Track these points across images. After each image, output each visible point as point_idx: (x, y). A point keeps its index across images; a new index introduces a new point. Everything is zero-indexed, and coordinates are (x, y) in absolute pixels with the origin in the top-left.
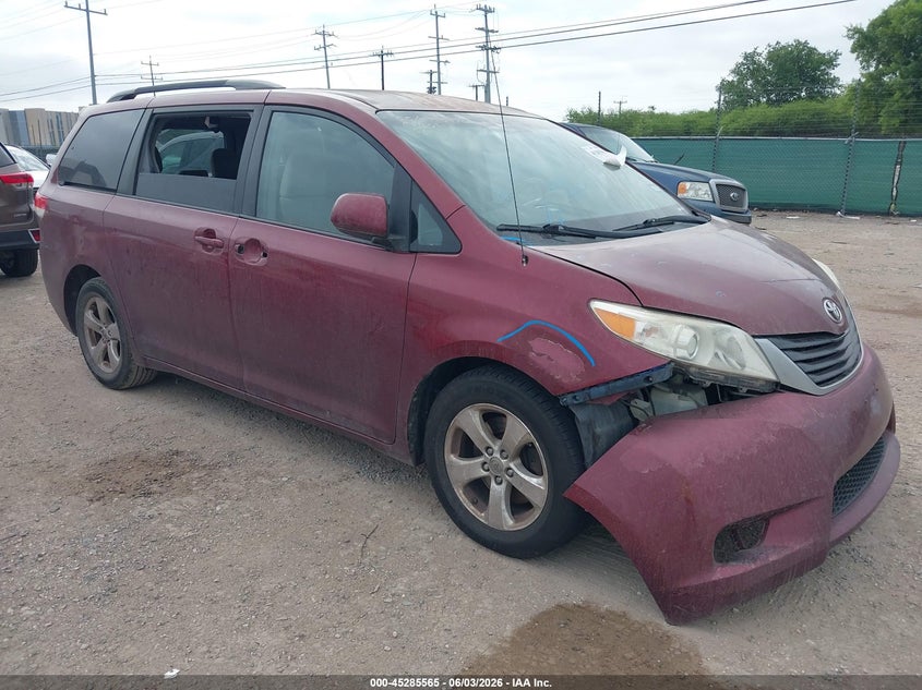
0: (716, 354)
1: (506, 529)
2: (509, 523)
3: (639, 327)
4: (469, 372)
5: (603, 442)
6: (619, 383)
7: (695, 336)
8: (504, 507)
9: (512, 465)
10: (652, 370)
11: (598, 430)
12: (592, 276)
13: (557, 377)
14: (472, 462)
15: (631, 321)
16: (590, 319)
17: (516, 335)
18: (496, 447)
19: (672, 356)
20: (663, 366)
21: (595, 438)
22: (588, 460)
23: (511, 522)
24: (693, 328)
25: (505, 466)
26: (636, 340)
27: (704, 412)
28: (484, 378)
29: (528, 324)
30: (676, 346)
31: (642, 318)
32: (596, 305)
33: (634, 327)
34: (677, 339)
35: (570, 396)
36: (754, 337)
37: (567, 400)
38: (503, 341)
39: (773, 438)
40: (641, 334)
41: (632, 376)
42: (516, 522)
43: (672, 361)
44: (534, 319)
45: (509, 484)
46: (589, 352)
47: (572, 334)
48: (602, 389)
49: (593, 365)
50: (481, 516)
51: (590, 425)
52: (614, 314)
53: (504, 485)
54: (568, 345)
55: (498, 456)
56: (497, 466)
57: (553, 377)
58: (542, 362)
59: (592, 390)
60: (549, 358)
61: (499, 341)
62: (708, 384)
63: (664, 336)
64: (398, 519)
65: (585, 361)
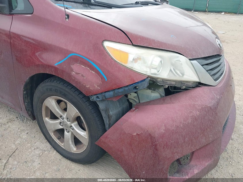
0: (171, 70)
1: (72, 152)
2: (74, 149)
3: (131, 58)
4: (47, 80)
5: (114, 118)
6: (120, 90)
7: (161, 62)
8: (71, 143)
9: (73, 125)
10: (138, 83)
11: (111, 113)
12: (104, 26)
13: (87, 87)
14: (55, 122)
15: (126, 54)
16: (103, 53)
17: (64, 62)
18: (65, 116)
19: (149, 74)
20: (144, 80)
21: (109, 117)
22: (107, 126)
23: (75, 149)
24: (160, 57)
25: (69, 125)
26: (129, 65)
27: (164, 100)
28: (53, 84)
29: (70, 56)
30: (151, 67)
31: (132, 52)
32: (107, 44)
33: (127, 58)
34: (151, 63)
35: (95, 96)
36: (190, 60)
37: (94, 98)
38: (58, 65)
39: (198, 113)
40: (132, 62)
41: (127, 86)
42: (77, 149)
43: (149, 77)
44: (73, 52)
45: (72, 133)
46: (103, 72)
47: (94, 62)
48: (111, 93)
49: (106, 80)
50: (62, 145)
51: (107, 110)
52: (117, 50)
53: (70, 133)
54: (92, 68)
55: (66, 121)
56: (66, 125)
57: (85, 87)
58: (79, 78)
59: (106, 93)
60: (82, 76)
61: (56, 65)
62: (167, 86)
63: (145, 62)
64: (28, 143)
65: (102, 78)
